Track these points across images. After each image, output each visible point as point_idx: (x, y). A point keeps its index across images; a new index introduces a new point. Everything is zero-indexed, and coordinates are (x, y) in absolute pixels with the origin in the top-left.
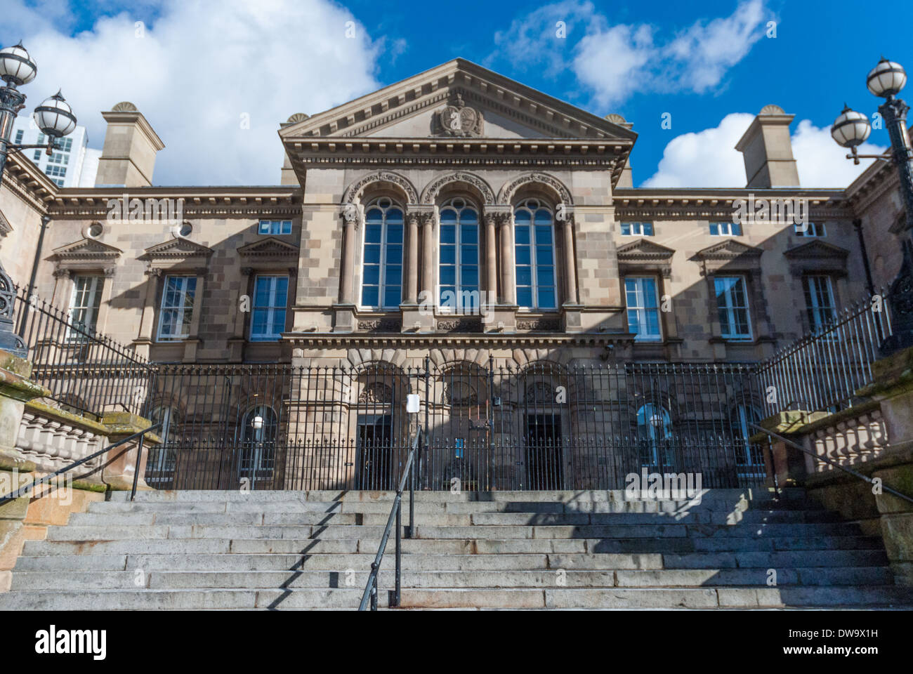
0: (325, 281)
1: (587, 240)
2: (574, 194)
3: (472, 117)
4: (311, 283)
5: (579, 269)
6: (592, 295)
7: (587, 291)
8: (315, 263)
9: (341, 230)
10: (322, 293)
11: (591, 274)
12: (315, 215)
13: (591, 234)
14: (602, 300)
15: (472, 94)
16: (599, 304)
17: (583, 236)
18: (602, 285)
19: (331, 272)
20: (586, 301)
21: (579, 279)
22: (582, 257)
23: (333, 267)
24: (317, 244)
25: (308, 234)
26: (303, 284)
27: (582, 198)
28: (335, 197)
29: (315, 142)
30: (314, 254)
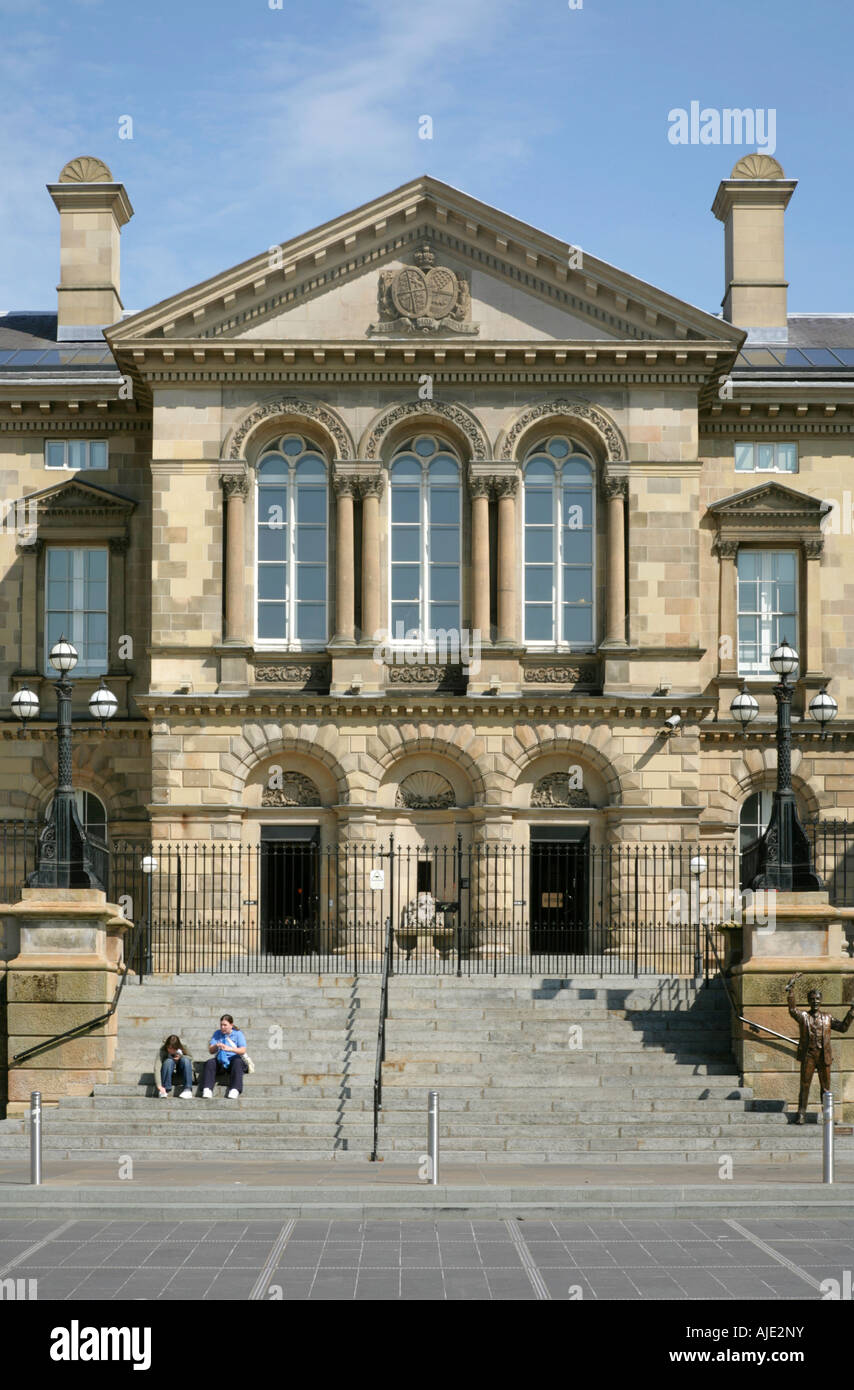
0: (199, 601)
1: (650, 528)
2: (632, 439)
3: (450, 288)
4: (174, 606)
5: (631, 581)
6: (651, 628)
7: (644, 620)
8: (179, 569)
9: (220, 508)
10: (195, 623)
11: (653, 588)
12: (175, 480)
13: (657, 515)
14: (669, 636)
15: (449, 239)
16: (662, 644)
17: (643, 517)
18: (668, 610)
19: (207, 585)
20: (642, 638)
21: (631, 598)
22: (638, 559)
23: (210, 576)
24: (180, 535)
25: (164, 516)
26: (160, 607)
27: (645, 446)
28: (207, 445)
29: (168, 348)
30: (176, 553)
